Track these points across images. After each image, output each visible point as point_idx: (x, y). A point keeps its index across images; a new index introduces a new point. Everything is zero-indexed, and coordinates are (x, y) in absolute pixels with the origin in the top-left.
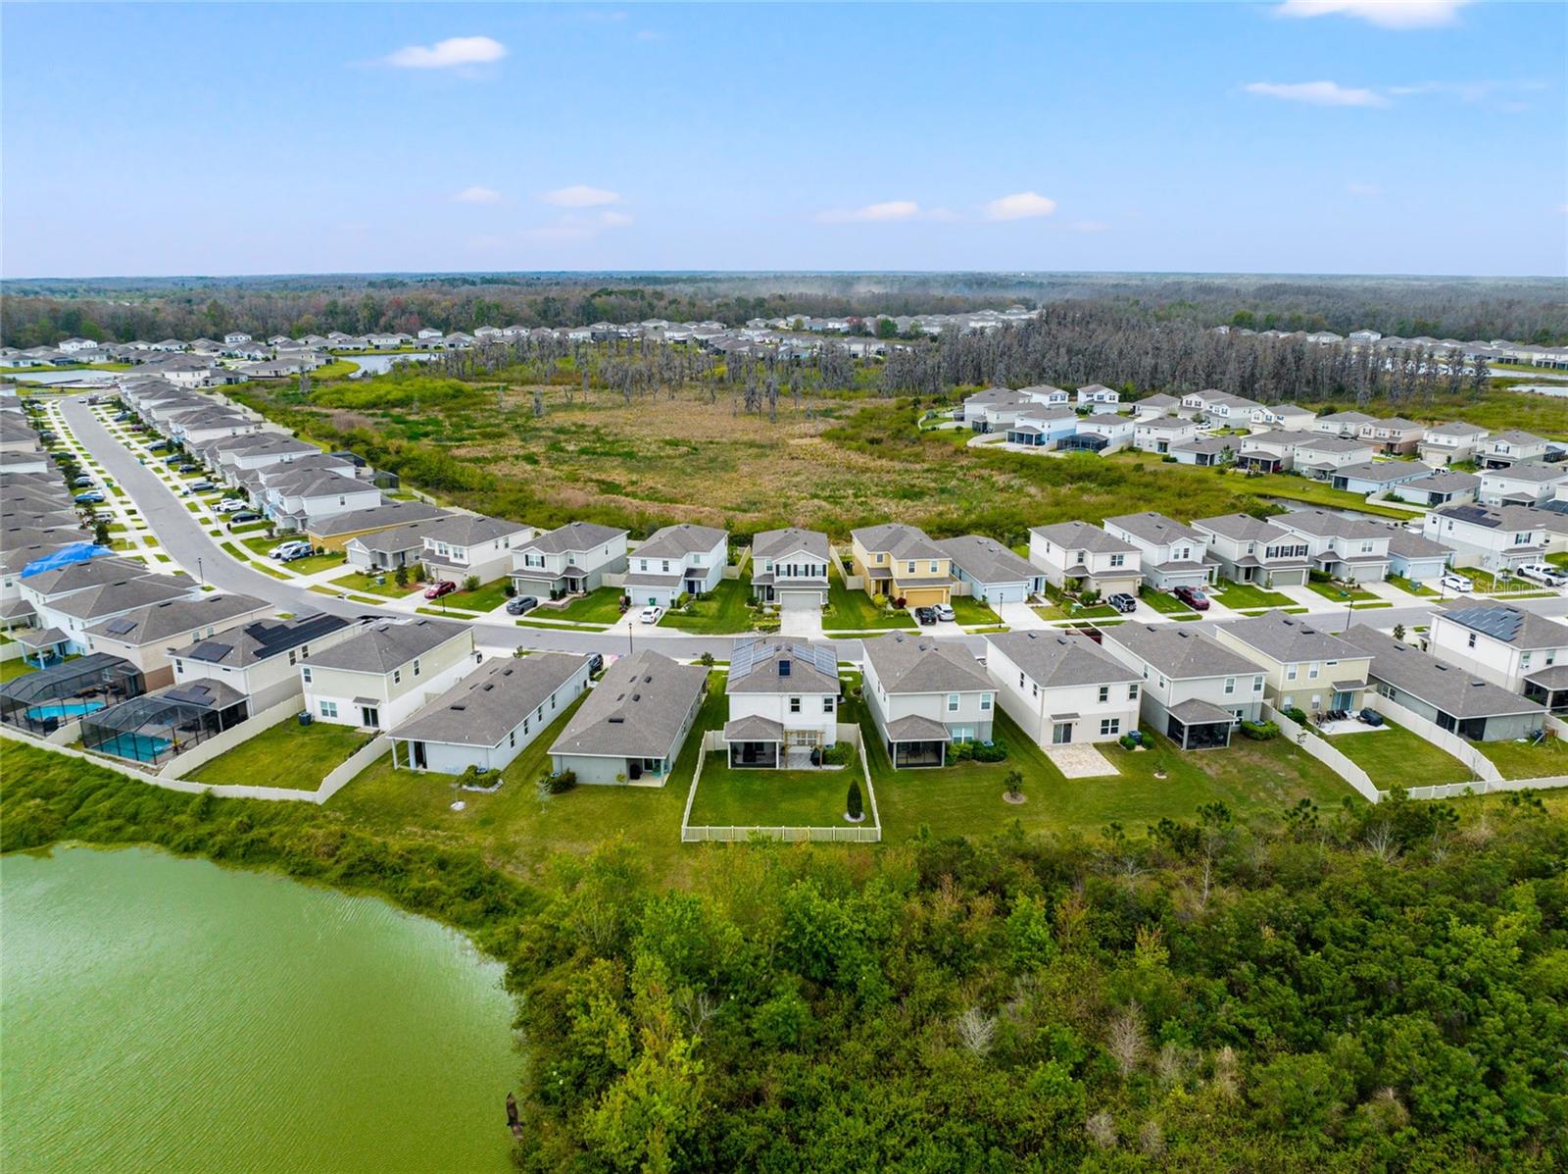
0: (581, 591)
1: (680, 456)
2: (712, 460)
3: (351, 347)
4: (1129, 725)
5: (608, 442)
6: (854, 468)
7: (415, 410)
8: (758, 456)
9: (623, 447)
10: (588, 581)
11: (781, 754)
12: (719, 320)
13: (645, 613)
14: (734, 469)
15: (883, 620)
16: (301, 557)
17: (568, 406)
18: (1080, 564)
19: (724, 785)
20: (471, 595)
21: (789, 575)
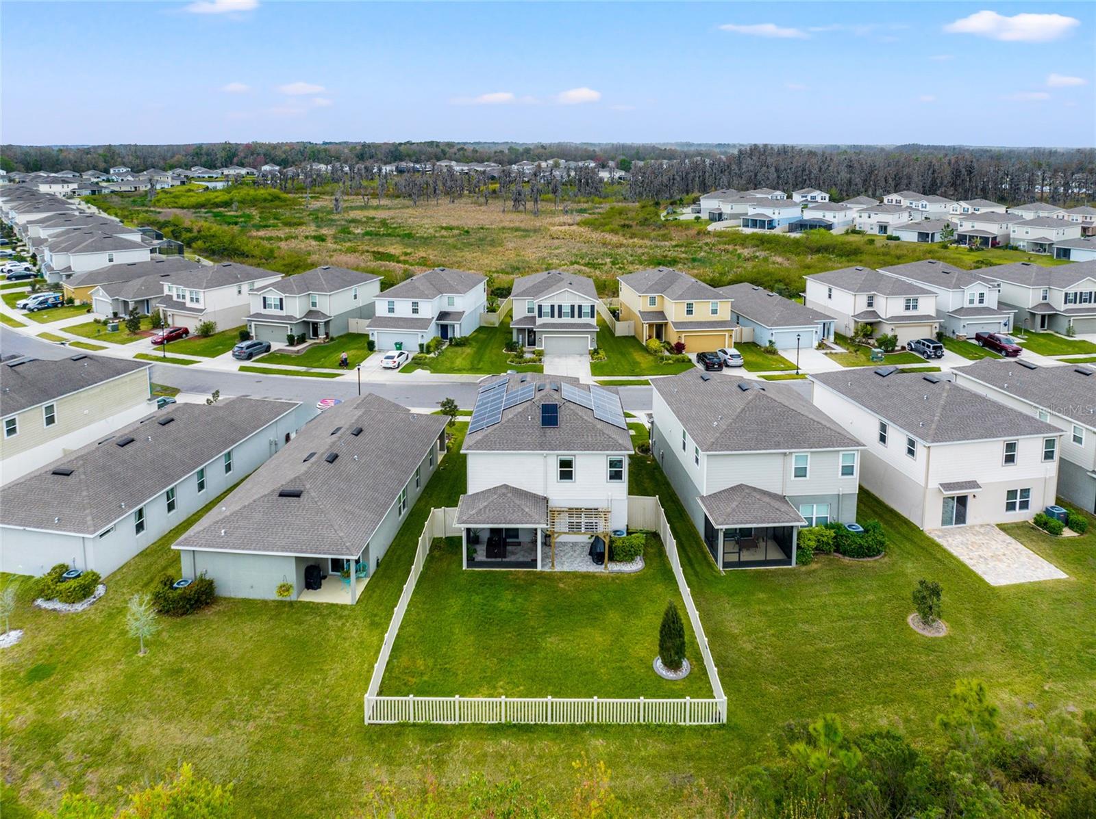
0: (322, 336)
1: (453, 236)
2: (481, 240)
3: (206, 176)
4: (1043, 499)
5: (391, 228)
6: (609, 244)
7: (234, 208)
8: (525, 236)
9: (404, 230)
10: (331, 324)
11: (544, 544)
12: (495, 162)
13: (388, 358)
14: (501, 245)
15: (661, 366)
16: (48, 307)
17: (365, 207)
18: (870, 309)
19: (452, 601)
20: (204, 341)
21: (553, 316)
